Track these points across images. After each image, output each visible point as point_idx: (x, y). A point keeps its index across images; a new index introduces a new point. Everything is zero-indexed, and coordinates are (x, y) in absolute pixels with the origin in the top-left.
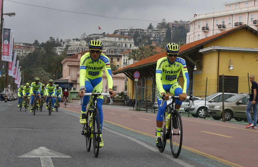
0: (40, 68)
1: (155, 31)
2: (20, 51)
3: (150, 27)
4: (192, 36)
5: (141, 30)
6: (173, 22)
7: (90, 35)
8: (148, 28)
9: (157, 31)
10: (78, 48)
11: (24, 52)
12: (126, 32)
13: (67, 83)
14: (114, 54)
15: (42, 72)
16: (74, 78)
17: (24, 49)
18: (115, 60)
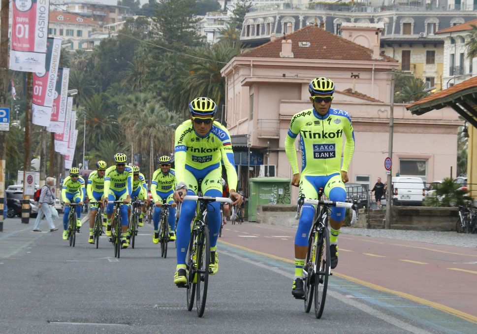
0: (142, 96)
10: (281, 18)
11: (85, 36)
14: (416, 36)
15: (152, 110)
16: (268, 128)
17: (84, 25)
18: (418, 58)
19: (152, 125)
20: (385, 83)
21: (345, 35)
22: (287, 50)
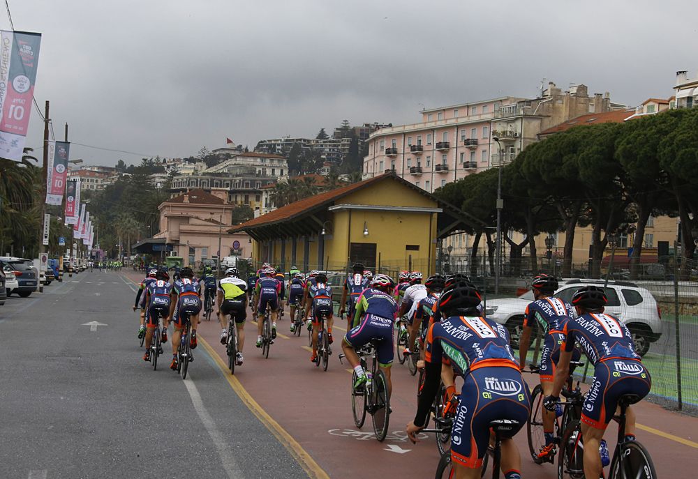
0: (125, 214)
1: (330, 142)
2: (92, 181)
3: (322, 135)
4: (371, 163)
5: (304, 140)
6: (361, 126)
7: (215, 151)
8: (317, 138)
9: (334, 142)
10: (190, 179)
11: (99, 183)
12: (279, 145)
13: (164, 244)
14: (251, 189)
15: (129, 221)
16: (175, 235)
17: (99, 177)
18: (252, 199)
19: (129, 228)
20: (229, 214)
21: (212, 193)
22: (186, 200)
